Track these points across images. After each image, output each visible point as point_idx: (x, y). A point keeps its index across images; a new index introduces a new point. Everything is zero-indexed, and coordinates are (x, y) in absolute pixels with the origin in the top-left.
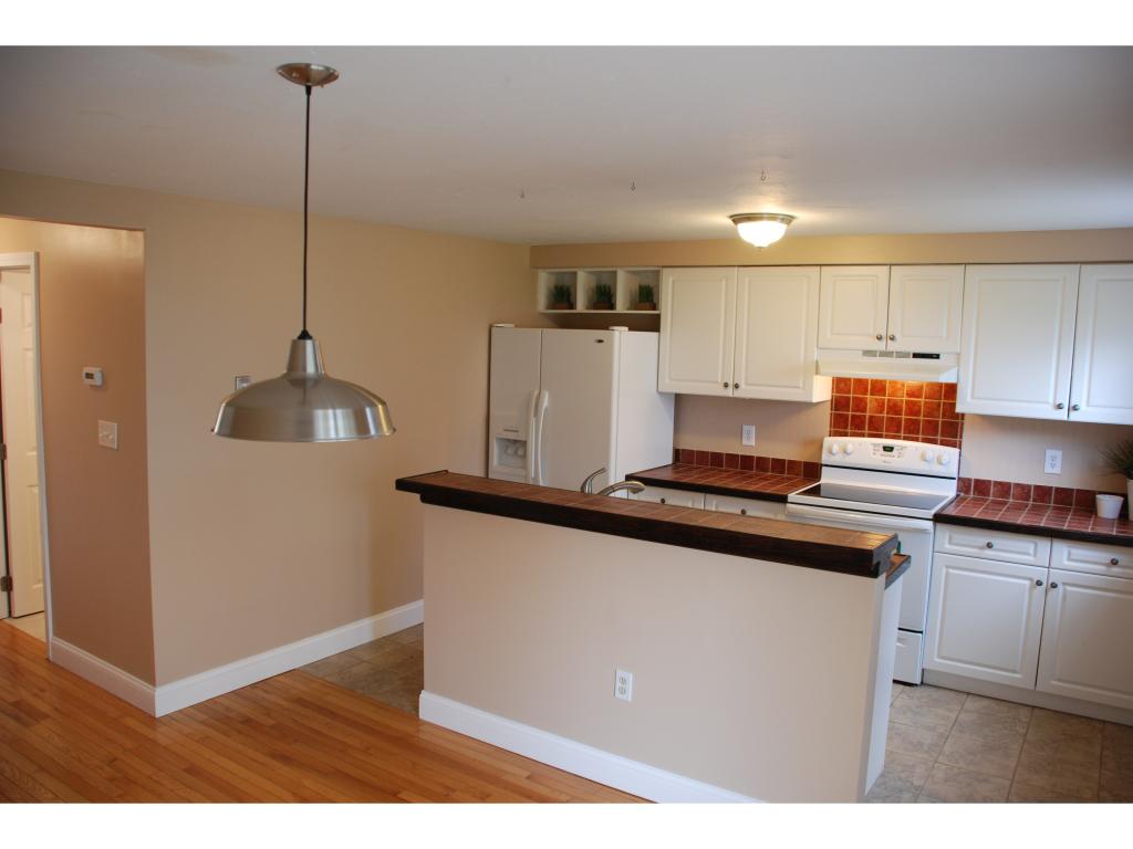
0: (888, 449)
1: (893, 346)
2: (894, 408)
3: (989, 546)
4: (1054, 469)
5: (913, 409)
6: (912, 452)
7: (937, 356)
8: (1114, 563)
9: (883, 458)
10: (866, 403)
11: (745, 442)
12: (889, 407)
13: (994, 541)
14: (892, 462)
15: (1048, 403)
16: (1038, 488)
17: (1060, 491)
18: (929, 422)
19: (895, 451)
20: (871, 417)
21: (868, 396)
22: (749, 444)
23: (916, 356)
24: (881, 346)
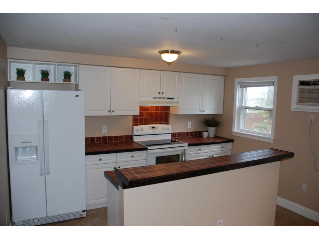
0: (153, 127)
1: (162, 96)
2: (151, 115)
3: (200, 150)
4: (189, 127)
5: (157, 114)
6: (160, 128)
7: (173, 99)
8: (223, 147)
9: (153, 131)
10: (143, 114)
11: (103, 132)
12: (150, 115)
13: (201, 148)
14: (155, 131)
15: (198, 110)
16: (187, 133)
17: (191, 132)
18: (161, 118)
19: (155, 128)
20: (145, 118)
21: (144, 112)
22: (105, 132)
23: (168, 98)
24: (158, 96)
